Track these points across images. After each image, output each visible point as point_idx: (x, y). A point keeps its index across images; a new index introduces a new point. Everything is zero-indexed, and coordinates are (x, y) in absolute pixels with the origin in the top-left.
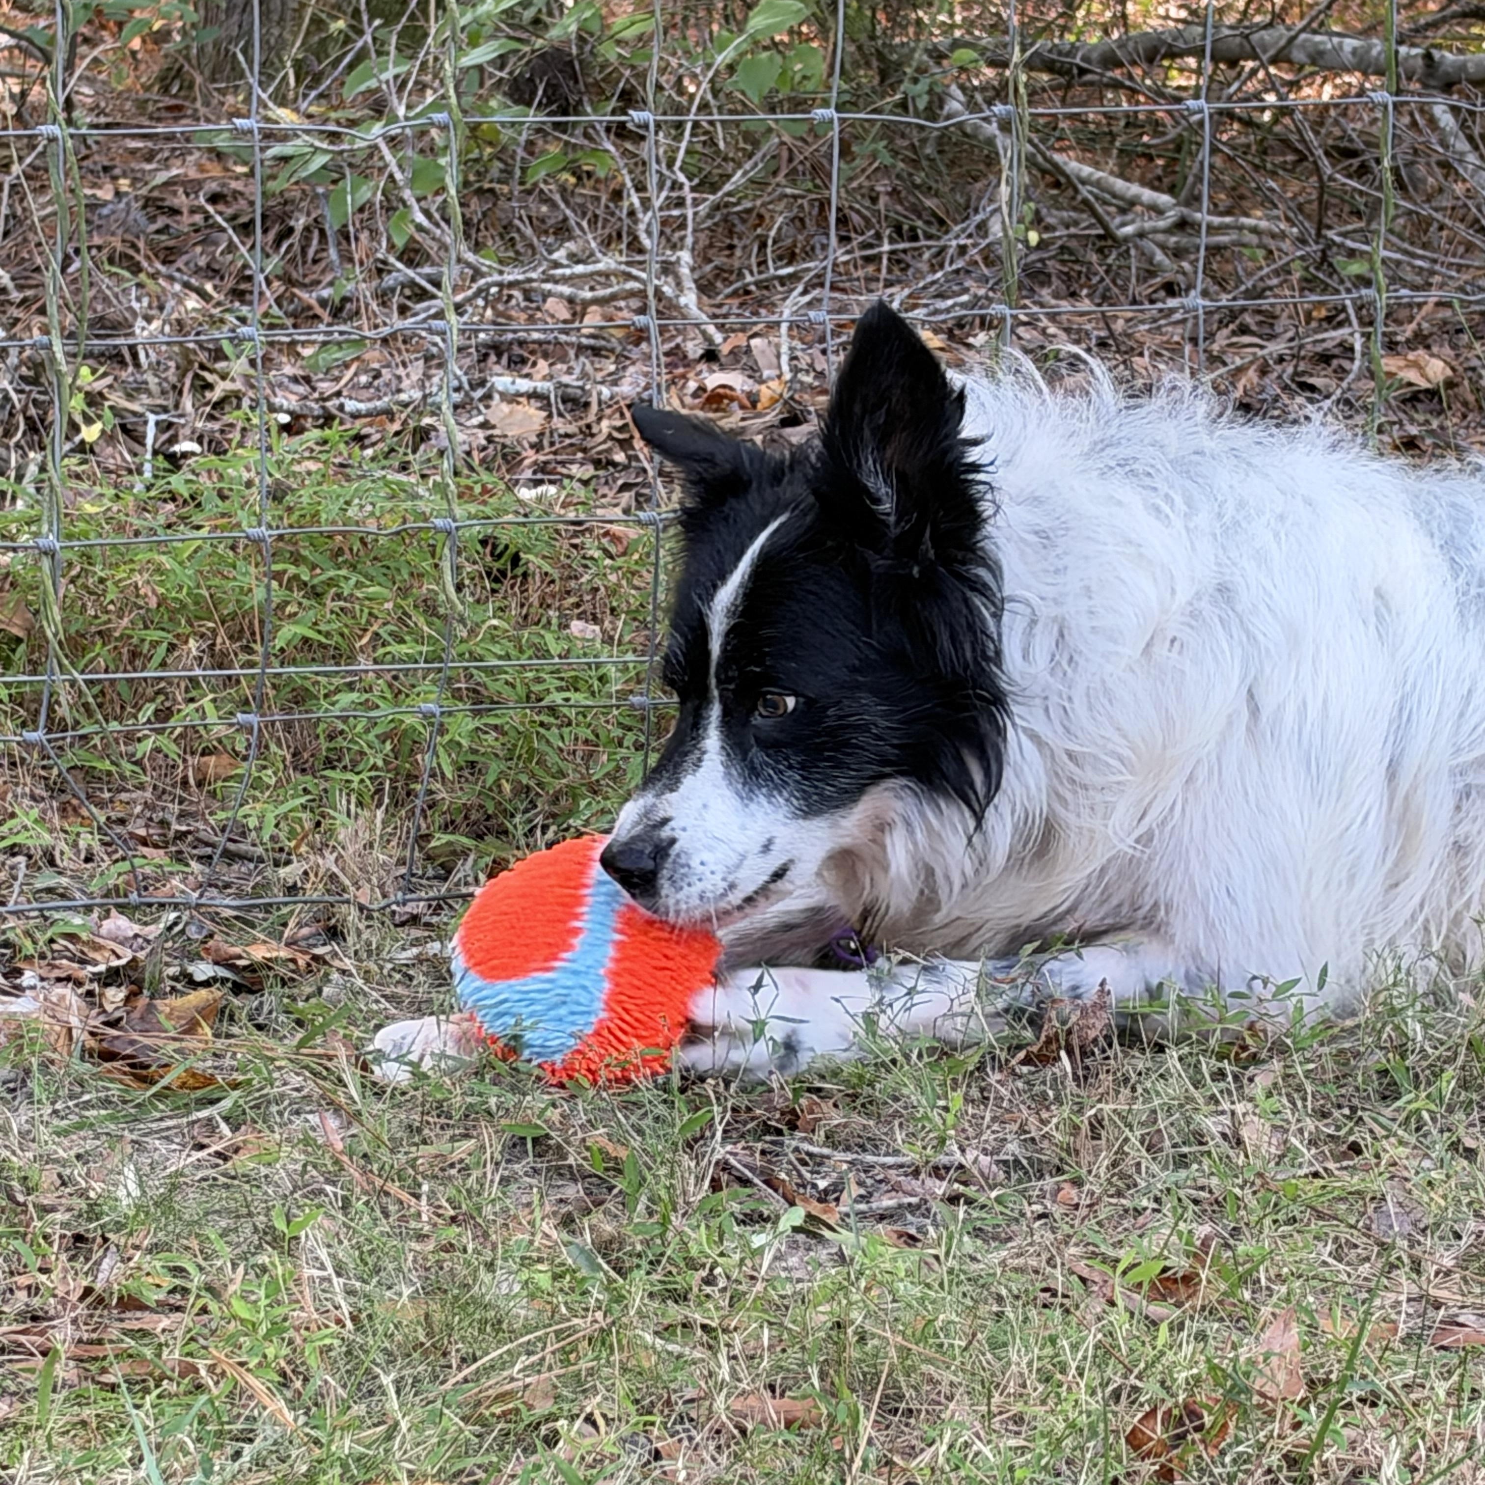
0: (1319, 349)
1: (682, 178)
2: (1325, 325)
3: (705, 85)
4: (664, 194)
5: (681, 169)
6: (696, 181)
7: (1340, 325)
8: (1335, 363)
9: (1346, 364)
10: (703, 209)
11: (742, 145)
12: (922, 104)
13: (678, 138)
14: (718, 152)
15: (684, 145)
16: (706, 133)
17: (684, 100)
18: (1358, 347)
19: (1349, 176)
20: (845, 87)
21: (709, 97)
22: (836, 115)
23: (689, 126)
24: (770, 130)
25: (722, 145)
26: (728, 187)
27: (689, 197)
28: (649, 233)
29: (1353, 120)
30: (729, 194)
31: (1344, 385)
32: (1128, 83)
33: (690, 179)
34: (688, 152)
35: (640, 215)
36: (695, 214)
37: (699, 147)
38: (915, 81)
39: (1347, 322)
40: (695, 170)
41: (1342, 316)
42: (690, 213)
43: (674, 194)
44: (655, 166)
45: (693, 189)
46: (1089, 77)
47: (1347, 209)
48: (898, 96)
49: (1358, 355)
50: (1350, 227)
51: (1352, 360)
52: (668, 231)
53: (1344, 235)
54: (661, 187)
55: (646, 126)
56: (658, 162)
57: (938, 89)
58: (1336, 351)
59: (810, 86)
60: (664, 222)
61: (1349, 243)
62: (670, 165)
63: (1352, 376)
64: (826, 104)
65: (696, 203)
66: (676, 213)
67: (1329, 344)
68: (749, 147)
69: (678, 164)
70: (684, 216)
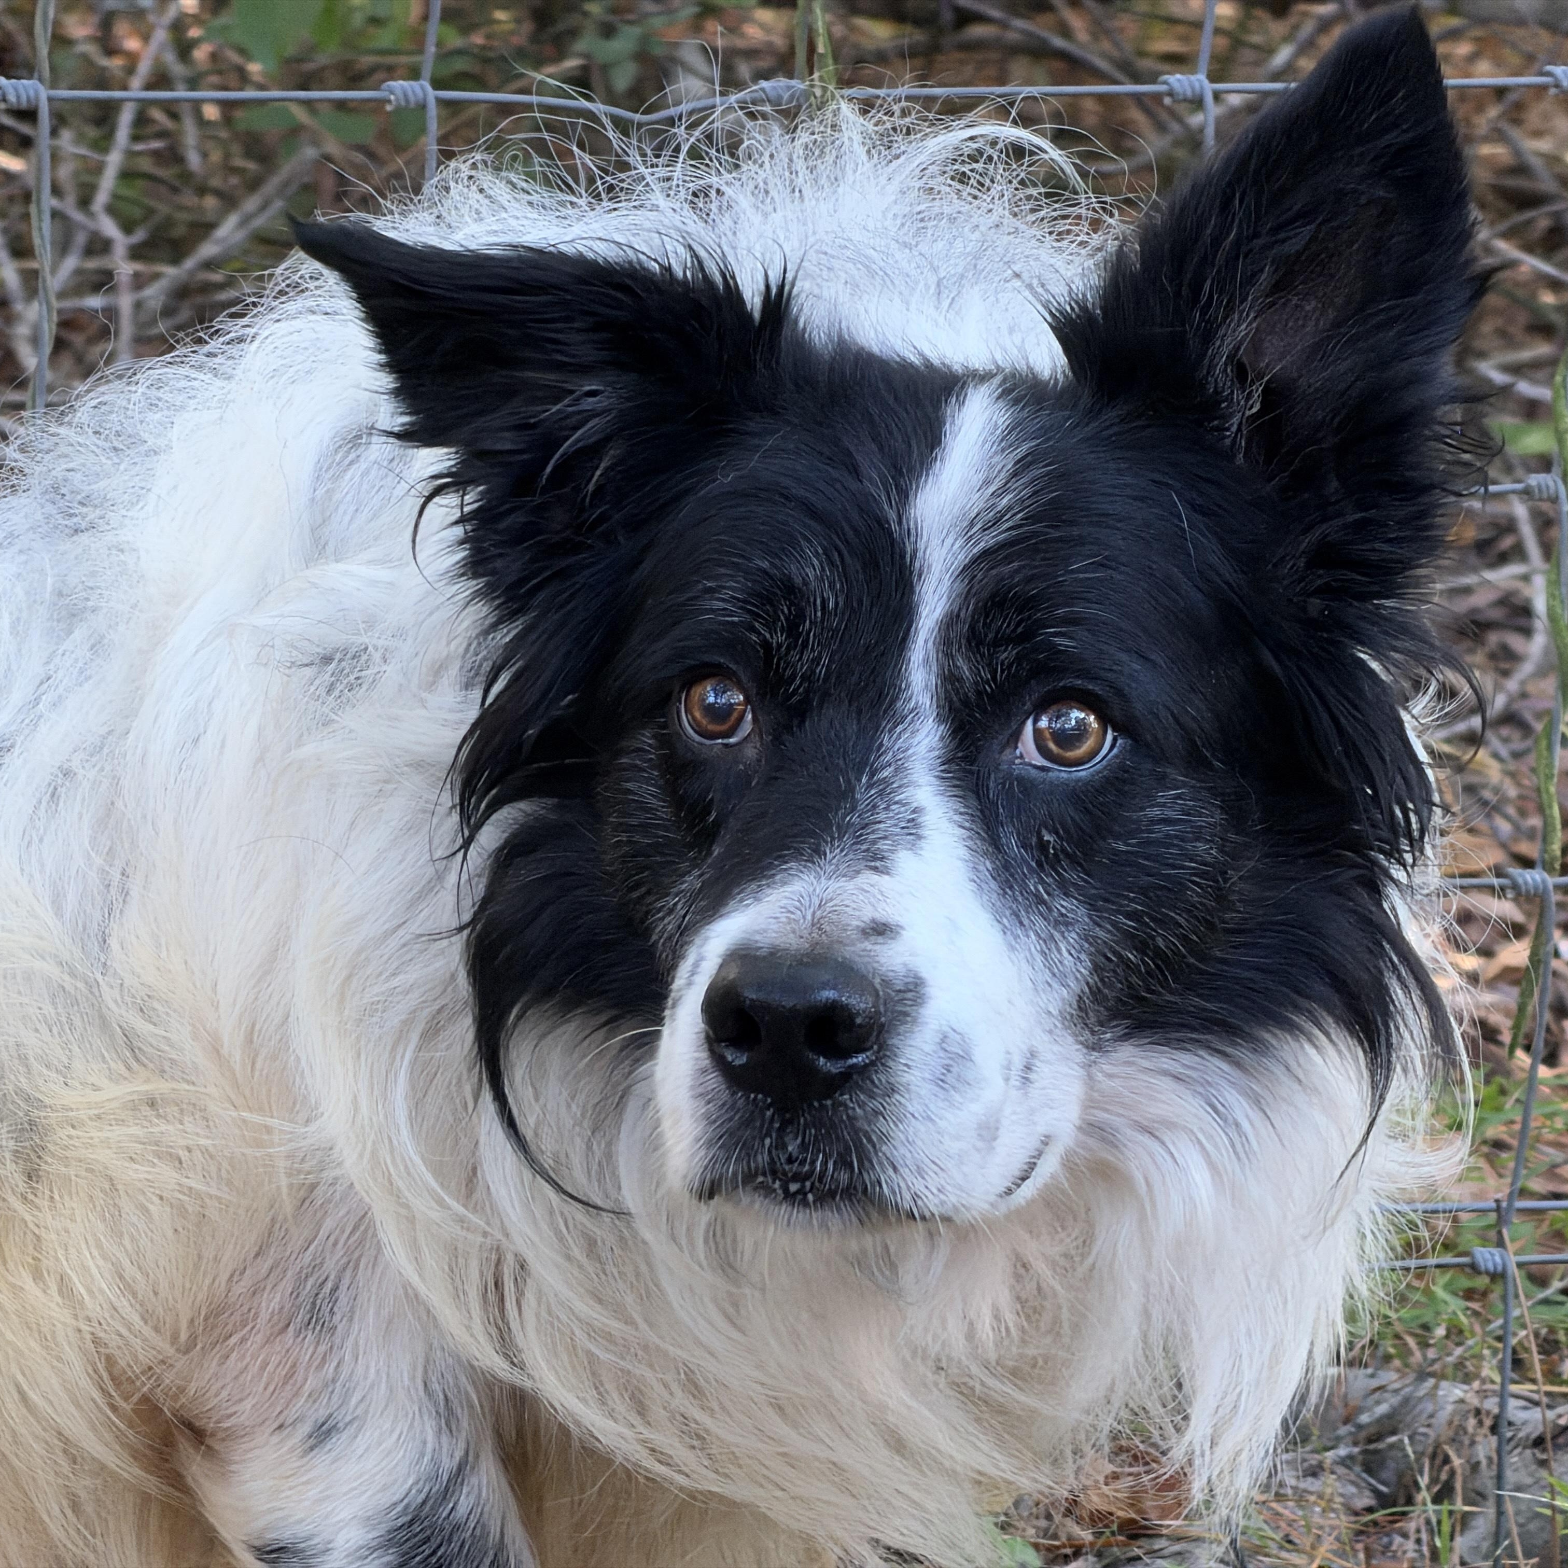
0: (1461, 606)
1: (109, 228)
2: (1473, 559)
3: (161, 35)
4: (71, 263)
5: (111, 210)
6: (140, 235)
7: (1503, 559)
8: (1493, 638)
9: (1515, 641)
10: (154, 294)
11: (239, 162)
12: (623, 79)
13: (103, 144)
14: (186, 176)
15: (114, 160)
16: (162, 134)
17: (115, 63)
18: (1540, 605)
19: (1529, 248)
20: (455, 41)
21: (170, 58)
22: (432, 94)
23: (126, 117)
24: (295, 132)
25: (194, 160)
26: (208, 250)
27: (125, 269)
28: (35, 341)
29: (1538, 134)
30: (209, 265)
31: (1512, 685)
32: (1058, 42)
33: (127, 227)
34: (127, 175)
35: (19, 307)
36: (138, 306)
37: (146, 165)
38: (608, 31)
39: (1518, 553)
40: (137, 212)
41: (1507, 542)
42: (125, 302)
43: (92, 264)
44: (49, 202)
45: (136, 253)
46: (977, 31)
47: (1522, 318)
48: (572, 63)
49: (1540, 624)
50: (1526, 355)
51: (1527, 632)
52: (77, 339)
53: (1517, 370)
54: (63, 247)
55: (28, 115)
56: (56, 191)
57: (658, 51)
58: (1496, 614)
59: (385, 38)
60: (68, 323)
61: (1525, 388)
62: (85, 202)
63: (1527, 668)
64: (414, 74)
65: (139, 282)
66: (95, 302)
67: (1481, 600)
68: (252, 166)
69: (101, 198)
70: (111, 312)
